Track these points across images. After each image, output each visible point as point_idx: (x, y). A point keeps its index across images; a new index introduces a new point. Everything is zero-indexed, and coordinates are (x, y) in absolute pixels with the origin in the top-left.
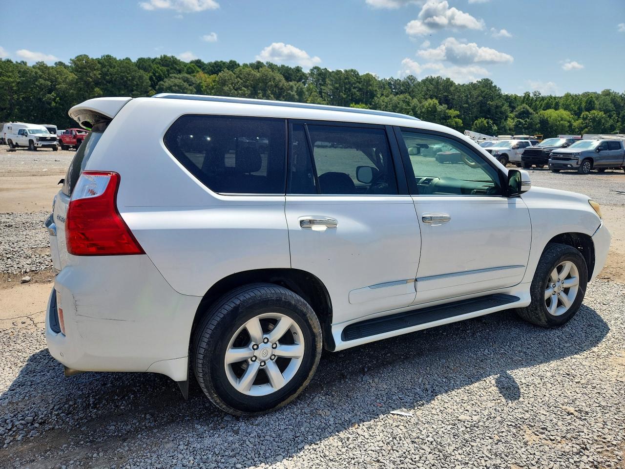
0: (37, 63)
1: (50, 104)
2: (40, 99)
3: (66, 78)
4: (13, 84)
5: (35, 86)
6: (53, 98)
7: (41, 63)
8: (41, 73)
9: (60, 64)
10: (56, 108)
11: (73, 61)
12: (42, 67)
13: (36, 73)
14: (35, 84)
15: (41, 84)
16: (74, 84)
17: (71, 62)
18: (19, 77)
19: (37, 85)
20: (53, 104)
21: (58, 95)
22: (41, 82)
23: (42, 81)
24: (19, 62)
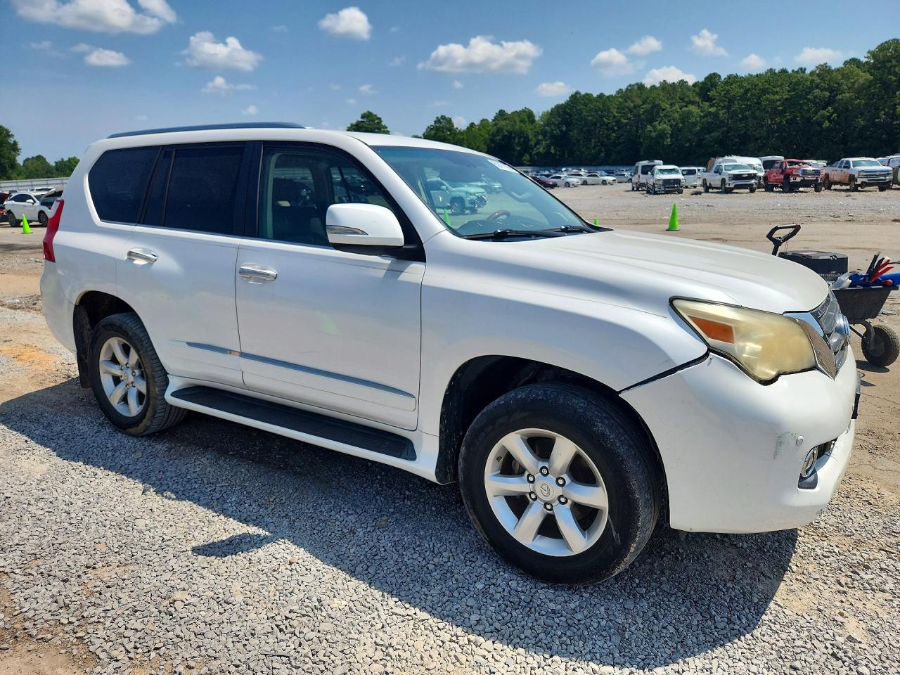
0: (817, 67)
1: (820, 124)
2: (809, 120)
3: (853, 84)
4: (778, 103)
5: (805, 101)
6: (828, 114)
7: (822, 66)
8: (819, 81)
9: (854, 61)
10: (829, 129)
11: (873, 55)
12: (824, 71)
13: (812, 81)
14: (806, 99)
15: (816, 97)
16: (864, 89)
17: (869, 55)
18: (789, 91)
19: (809, 100)
20: (827, 124)
21: (836, 110)
22: (815, 94)
23: (817, 92)
24: (796, 70)
